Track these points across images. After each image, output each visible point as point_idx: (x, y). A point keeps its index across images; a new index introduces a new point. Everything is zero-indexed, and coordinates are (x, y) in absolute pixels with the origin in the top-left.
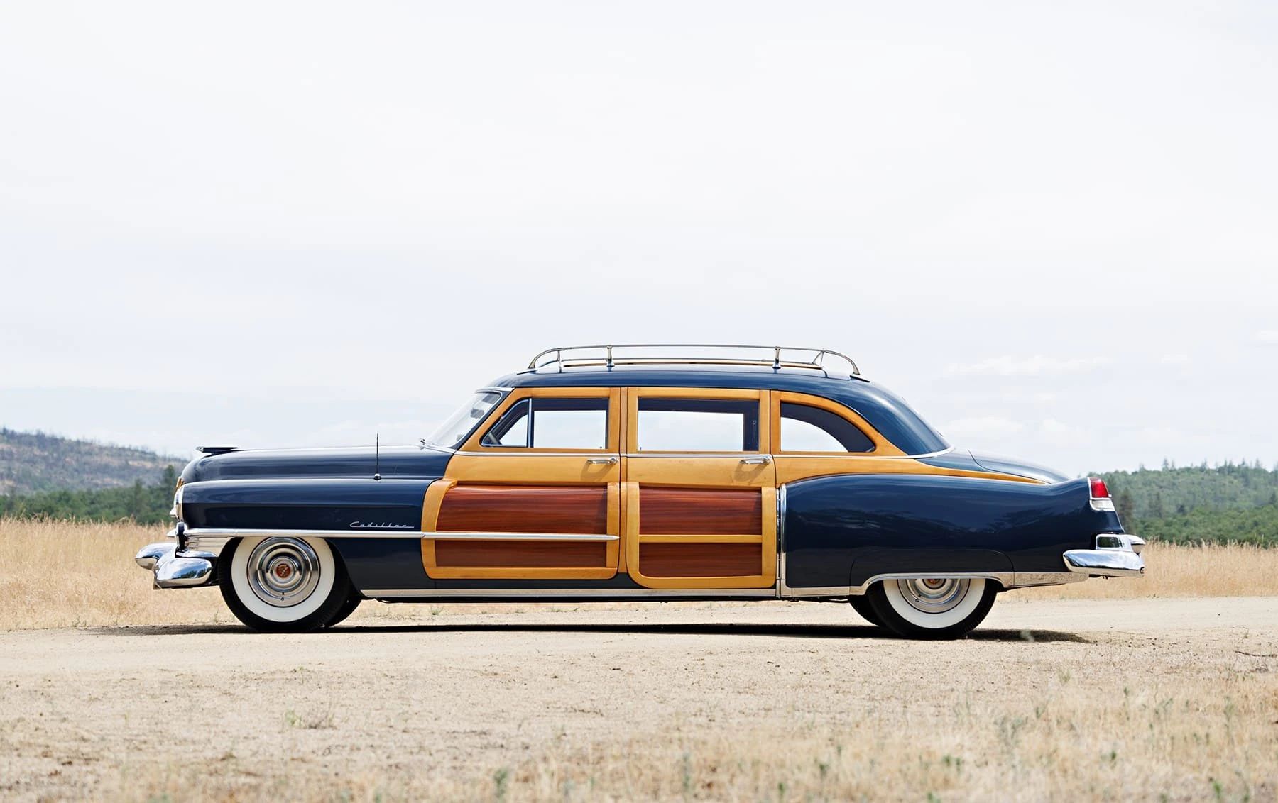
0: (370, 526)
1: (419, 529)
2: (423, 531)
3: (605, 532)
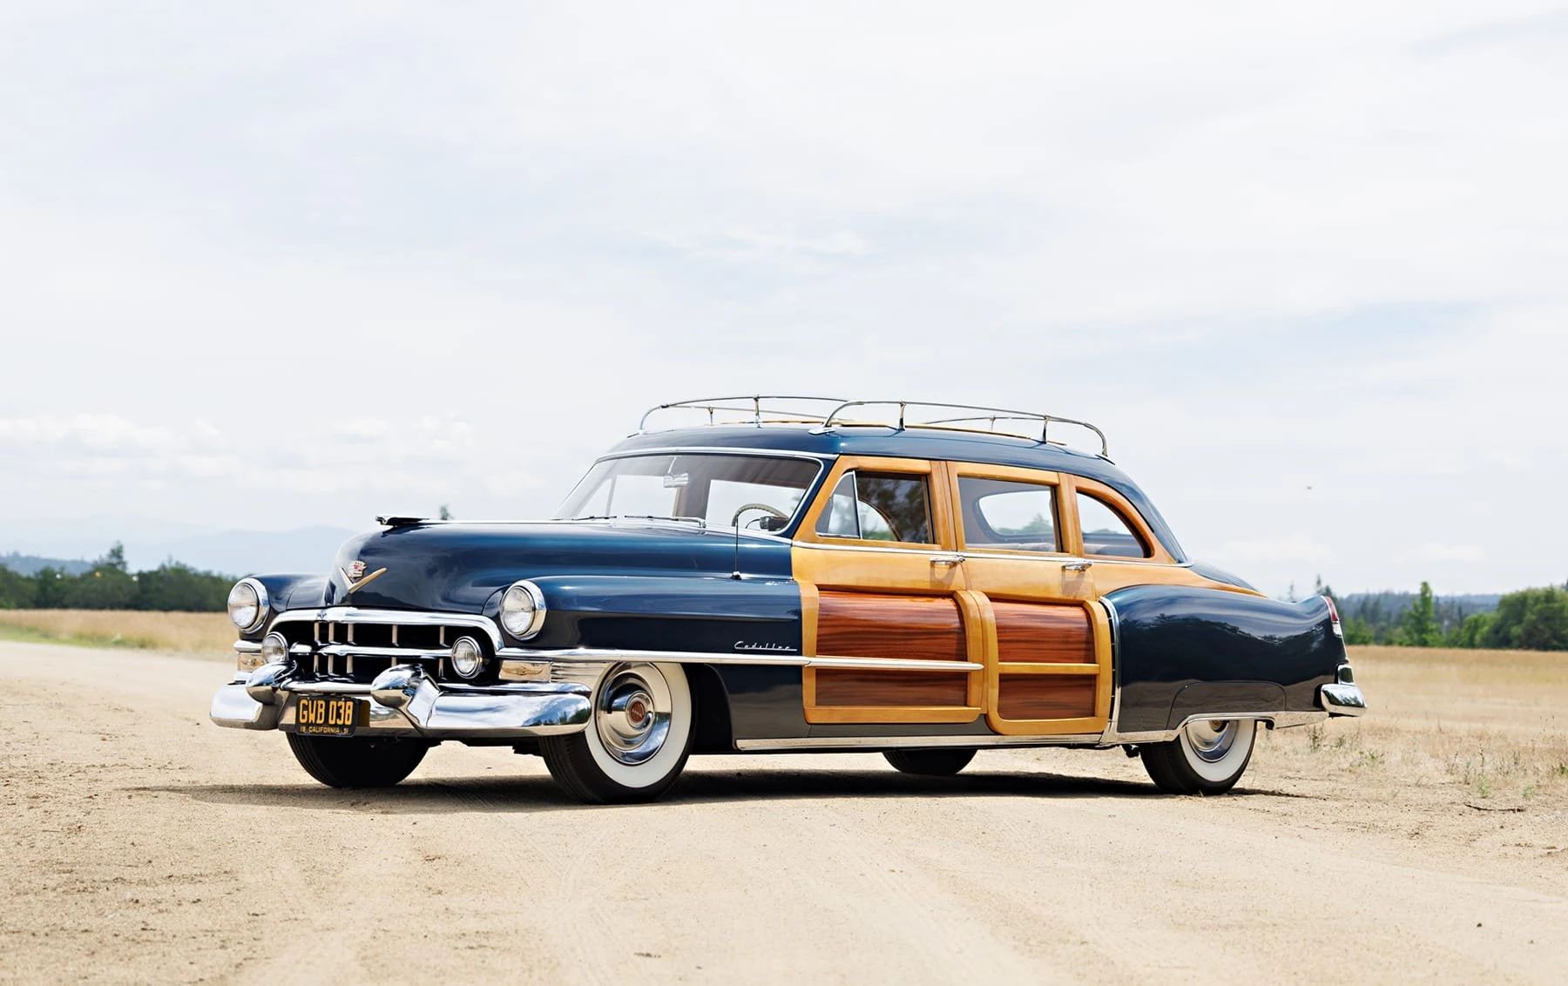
0: (754, 647)
1: (799, 653)
2: (807, 655)
3: (965, 659)
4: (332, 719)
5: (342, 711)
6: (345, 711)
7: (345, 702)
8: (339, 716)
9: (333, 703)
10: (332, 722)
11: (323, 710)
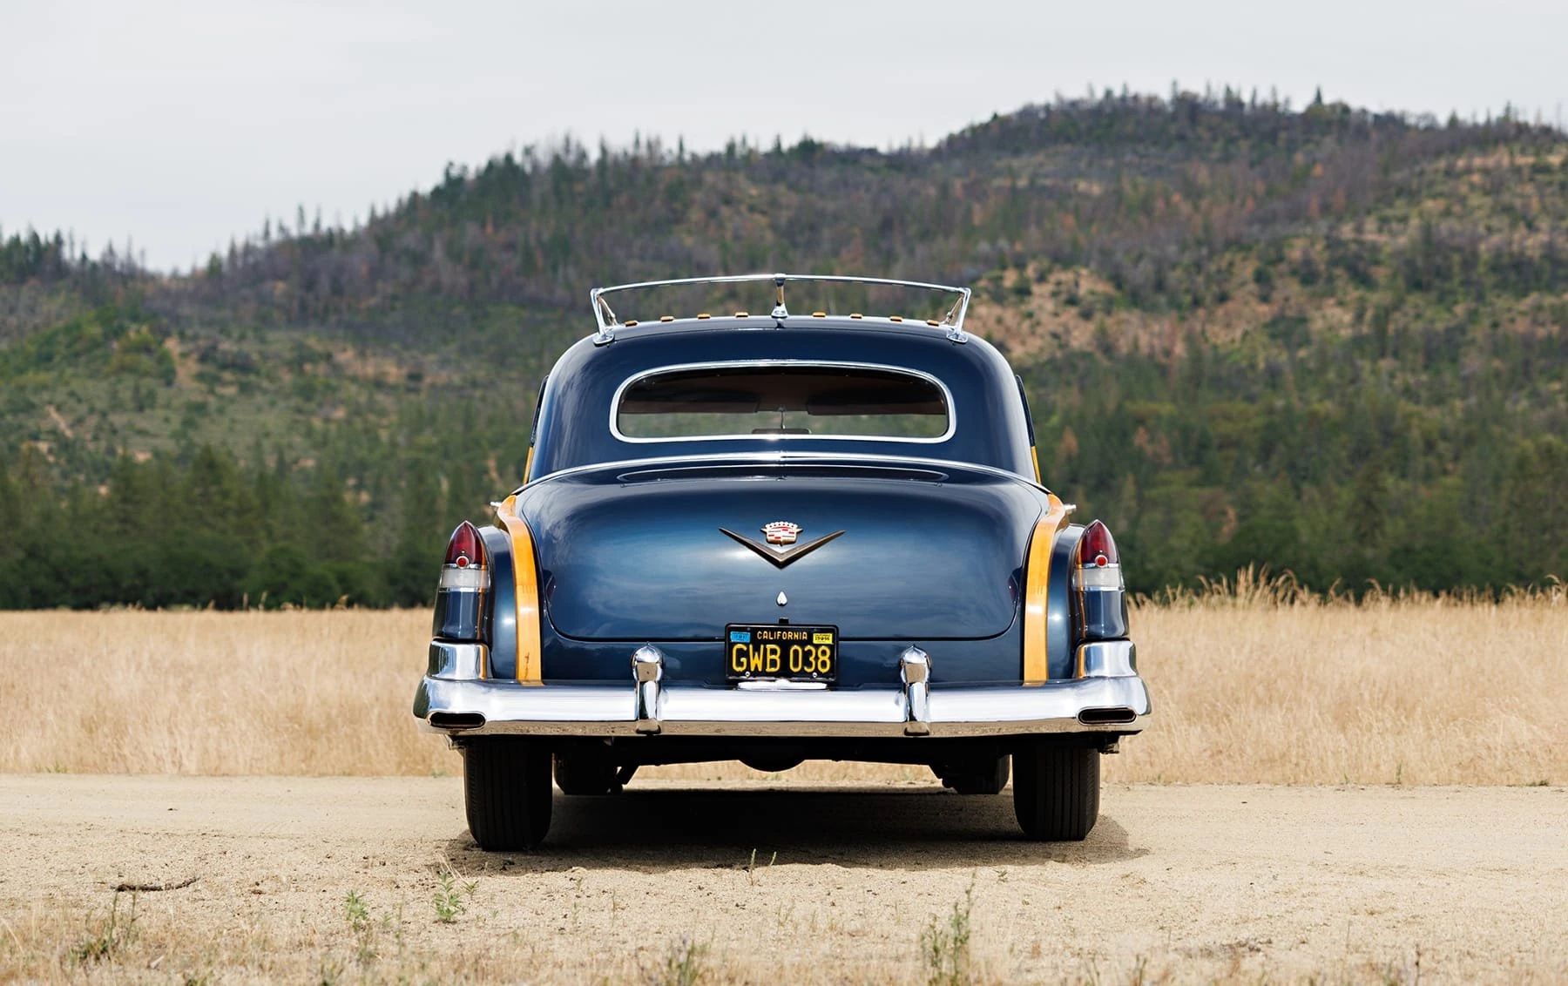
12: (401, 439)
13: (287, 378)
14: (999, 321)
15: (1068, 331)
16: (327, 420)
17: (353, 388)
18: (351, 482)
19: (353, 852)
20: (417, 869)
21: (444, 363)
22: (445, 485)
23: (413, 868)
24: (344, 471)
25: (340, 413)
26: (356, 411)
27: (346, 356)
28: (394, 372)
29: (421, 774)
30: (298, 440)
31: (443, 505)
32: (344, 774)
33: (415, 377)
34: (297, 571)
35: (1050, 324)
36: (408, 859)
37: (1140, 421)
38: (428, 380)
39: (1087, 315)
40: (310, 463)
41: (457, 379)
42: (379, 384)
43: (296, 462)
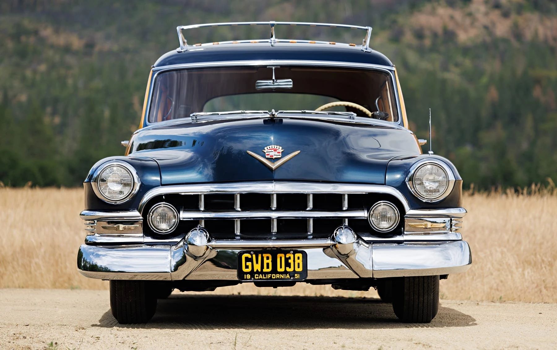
4: (281, 267)
5: (291, 261)
6: (294, 261)
7: (294, 254)
8: (288, 265)
9: (279, 256)
10: (279, 270)
11: (270, 261)
12: (80, 84)
13: (10, 45)
14: (452, 18)
15: (494, 24)
16: (35, 72)
17: (51, 53)
18: (49, 110)
19: (8, 331)
20: (44, 341)
21: (108, 37)
22: (107, 113)
23: (42, 340)
24: (44, 105)
25: (43, 68)
26: (53, 66)
27: (47, 32)
28: (77, 43)
29: (66, 288)
30: (16, 84)
31: (105, 124)
32: (19, 287)
33: (90, 46)
34: (14, 163)
35: (482, 20)
36: (40, 335)
37: (538, 81)
38: (97, 49)
39: (506, 15)
40: (23, 98)
41: (115, 48)
42: (67, 49)
43: (15, 96)
